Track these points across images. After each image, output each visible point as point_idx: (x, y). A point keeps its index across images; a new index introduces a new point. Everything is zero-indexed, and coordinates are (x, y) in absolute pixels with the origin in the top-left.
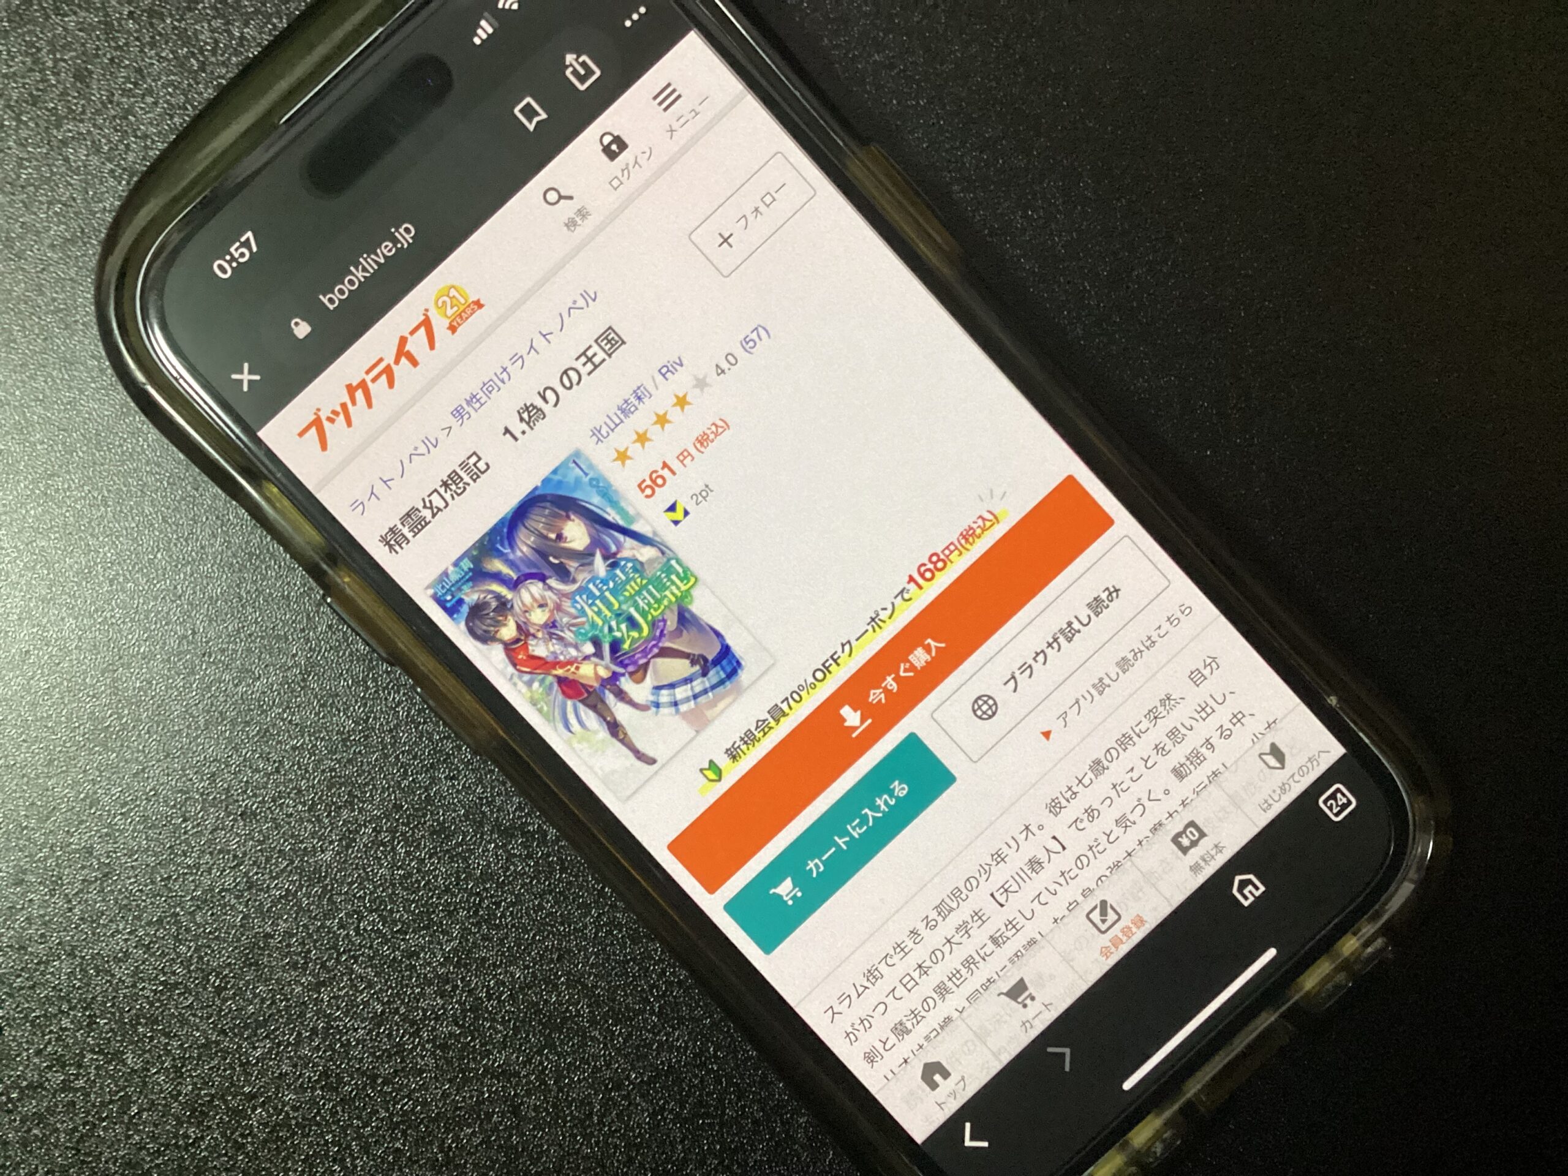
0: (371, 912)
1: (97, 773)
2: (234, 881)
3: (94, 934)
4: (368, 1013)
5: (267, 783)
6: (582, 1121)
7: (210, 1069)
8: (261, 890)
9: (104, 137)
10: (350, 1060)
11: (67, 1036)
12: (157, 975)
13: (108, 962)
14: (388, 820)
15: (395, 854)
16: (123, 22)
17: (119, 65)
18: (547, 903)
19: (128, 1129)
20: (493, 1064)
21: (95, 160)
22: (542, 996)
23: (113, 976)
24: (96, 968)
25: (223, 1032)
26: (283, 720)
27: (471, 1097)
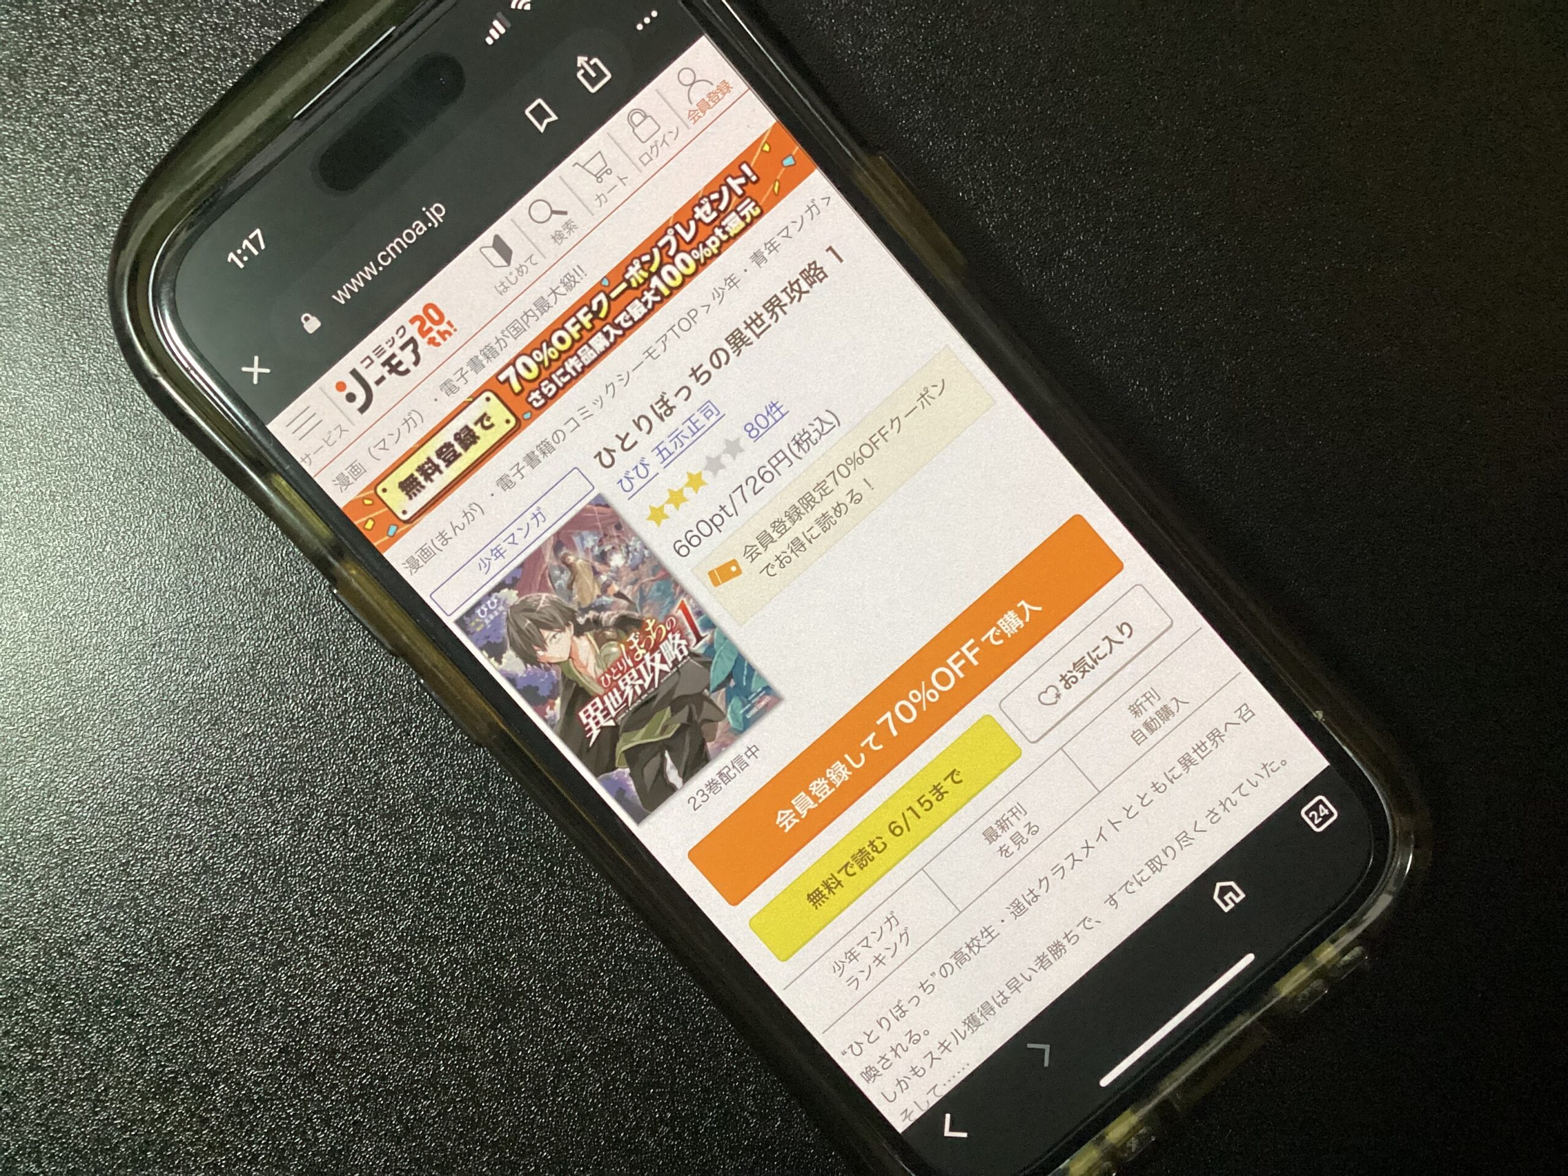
0: (325, 893)
1: (55, 762)
2: (191, 865)
3: (56, 919)
4: (325, 991)
5: (220, 770)
6: (536, 1092)
7: (173, 1047)
8: (218, 873)
9: (40, 134)
10: (310, 1035)
11: (34, 1017)
12: (119, 957)
13: (71, 945)
14: (340, 804)
15: (347, 836)
16: (55, 19)
17: (52, 62)
18: (497, 882)
19: (97, 1107)
20: (448, 1038)
21: (32, 157)
22: (494, 972)
23: (76, 958)
24: (60, 951)
25: (184, 1011)
26: (234, 708)
27: (428, 1071)
